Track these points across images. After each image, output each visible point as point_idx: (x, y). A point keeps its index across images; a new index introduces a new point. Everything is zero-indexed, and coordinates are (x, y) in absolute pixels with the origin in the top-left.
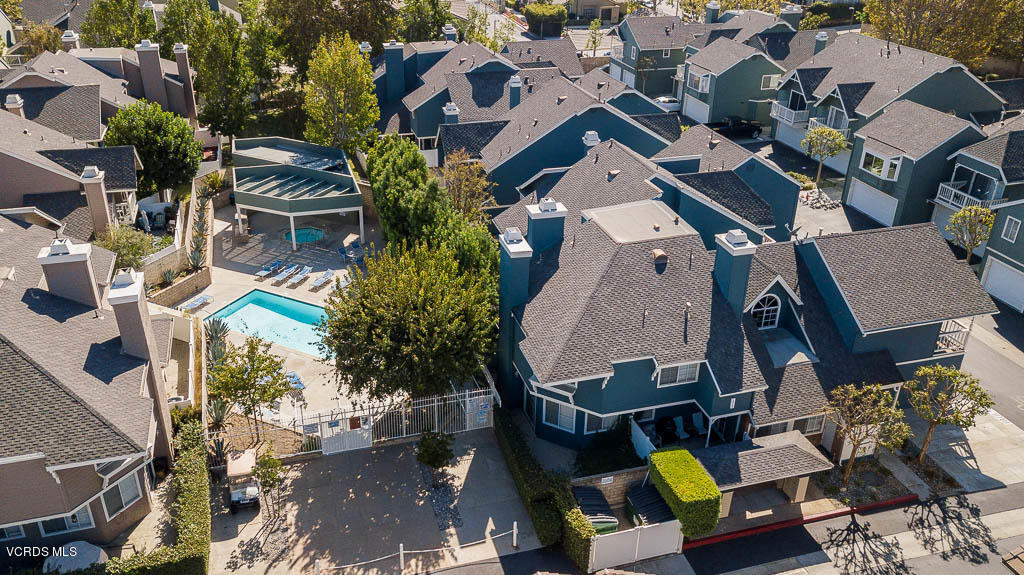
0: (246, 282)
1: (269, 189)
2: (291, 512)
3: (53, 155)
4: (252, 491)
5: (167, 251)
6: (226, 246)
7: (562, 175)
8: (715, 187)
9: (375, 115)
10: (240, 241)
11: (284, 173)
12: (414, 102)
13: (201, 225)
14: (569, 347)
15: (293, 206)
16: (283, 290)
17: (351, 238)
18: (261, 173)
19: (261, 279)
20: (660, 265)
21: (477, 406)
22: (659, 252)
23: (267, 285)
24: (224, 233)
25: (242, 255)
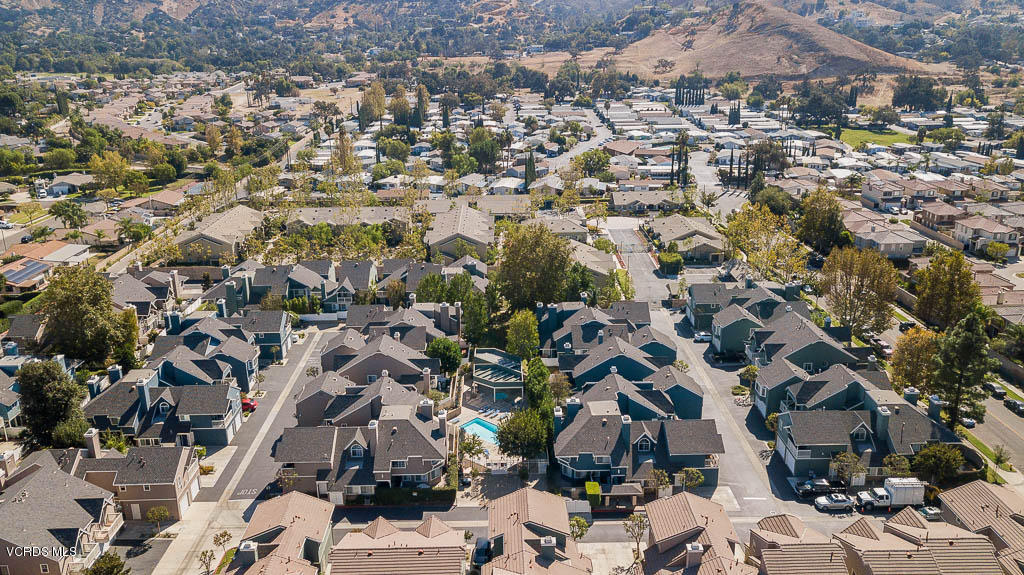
0: (474, 414)
1: (486, 375)
2: (480, 487)
3: (412, 361)
4: (469, 480)
5: (447, 399)
6: (468, 398)
7: (592, 385)
8: (651, 396)
9: (537, 342)
10: (473, 396)
11: (495, 368)
12: (557, 335)
13: (459, 388)
14: (567, 446)
15: (495, 384)
16: (488, 419)
17: (519, 399)
18: (484, 366)
19: (480, 413)
20: (604, 424)
21: (542, 464)
22: (605, 420)
23: (482, 416)
24: (467, 392)
25: (473, 402)
